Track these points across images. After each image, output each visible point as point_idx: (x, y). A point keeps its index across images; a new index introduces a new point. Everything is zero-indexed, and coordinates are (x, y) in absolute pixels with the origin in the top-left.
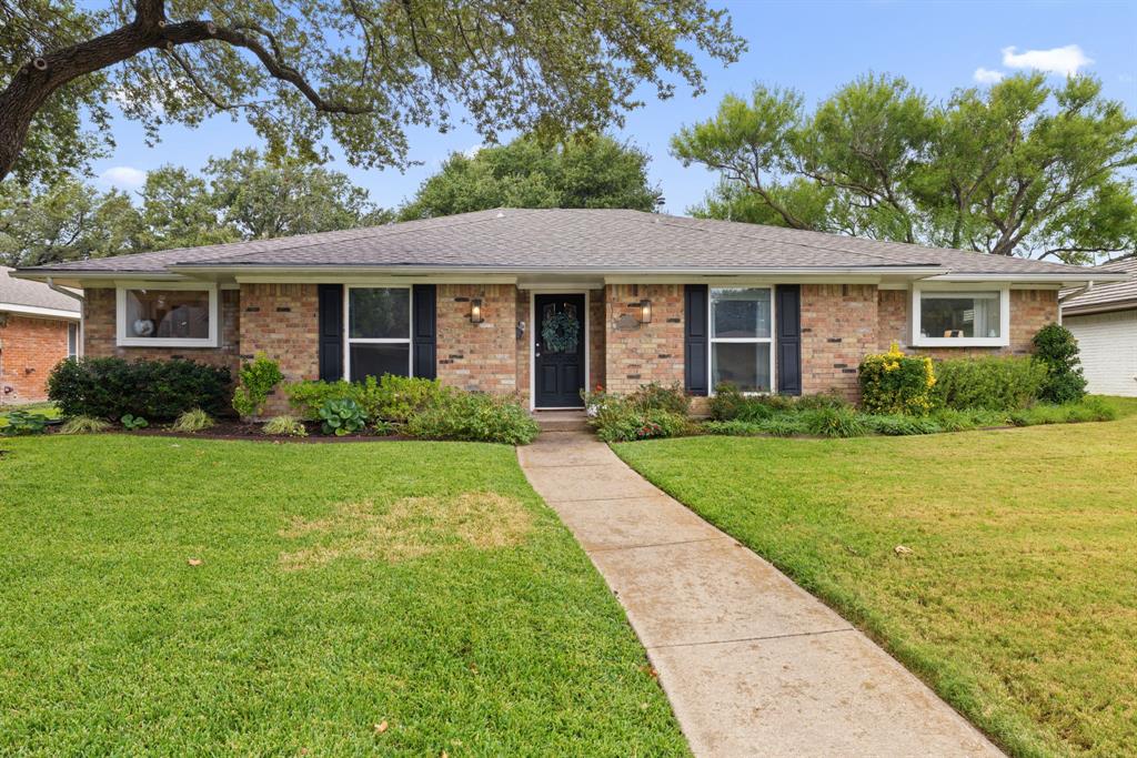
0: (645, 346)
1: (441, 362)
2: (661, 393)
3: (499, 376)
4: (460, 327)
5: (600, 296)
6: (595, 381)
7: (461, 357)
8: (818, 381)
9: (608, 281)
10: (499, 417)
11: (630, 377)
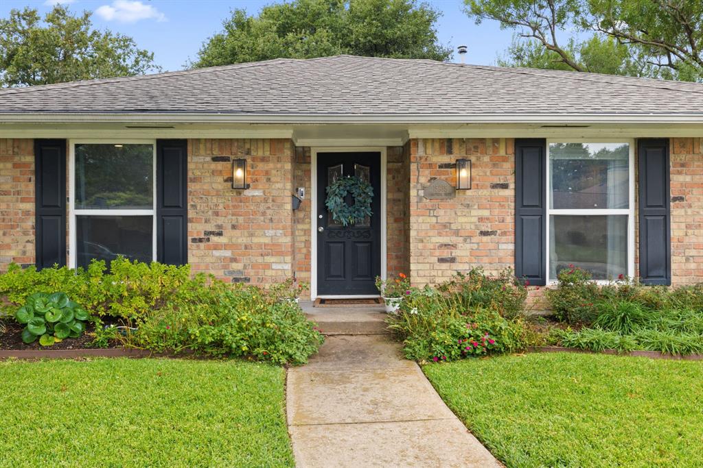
0: (462, 220)
1: (194, 240)
2: (487, 284)
3: (268, 259)
4: (218, 194)
5: (402, 155)
6: (394, 263)
7: (220, 234)
8: (692, 266)
9: (413, 134)
10: (263, 324)
11: (442, 260)
